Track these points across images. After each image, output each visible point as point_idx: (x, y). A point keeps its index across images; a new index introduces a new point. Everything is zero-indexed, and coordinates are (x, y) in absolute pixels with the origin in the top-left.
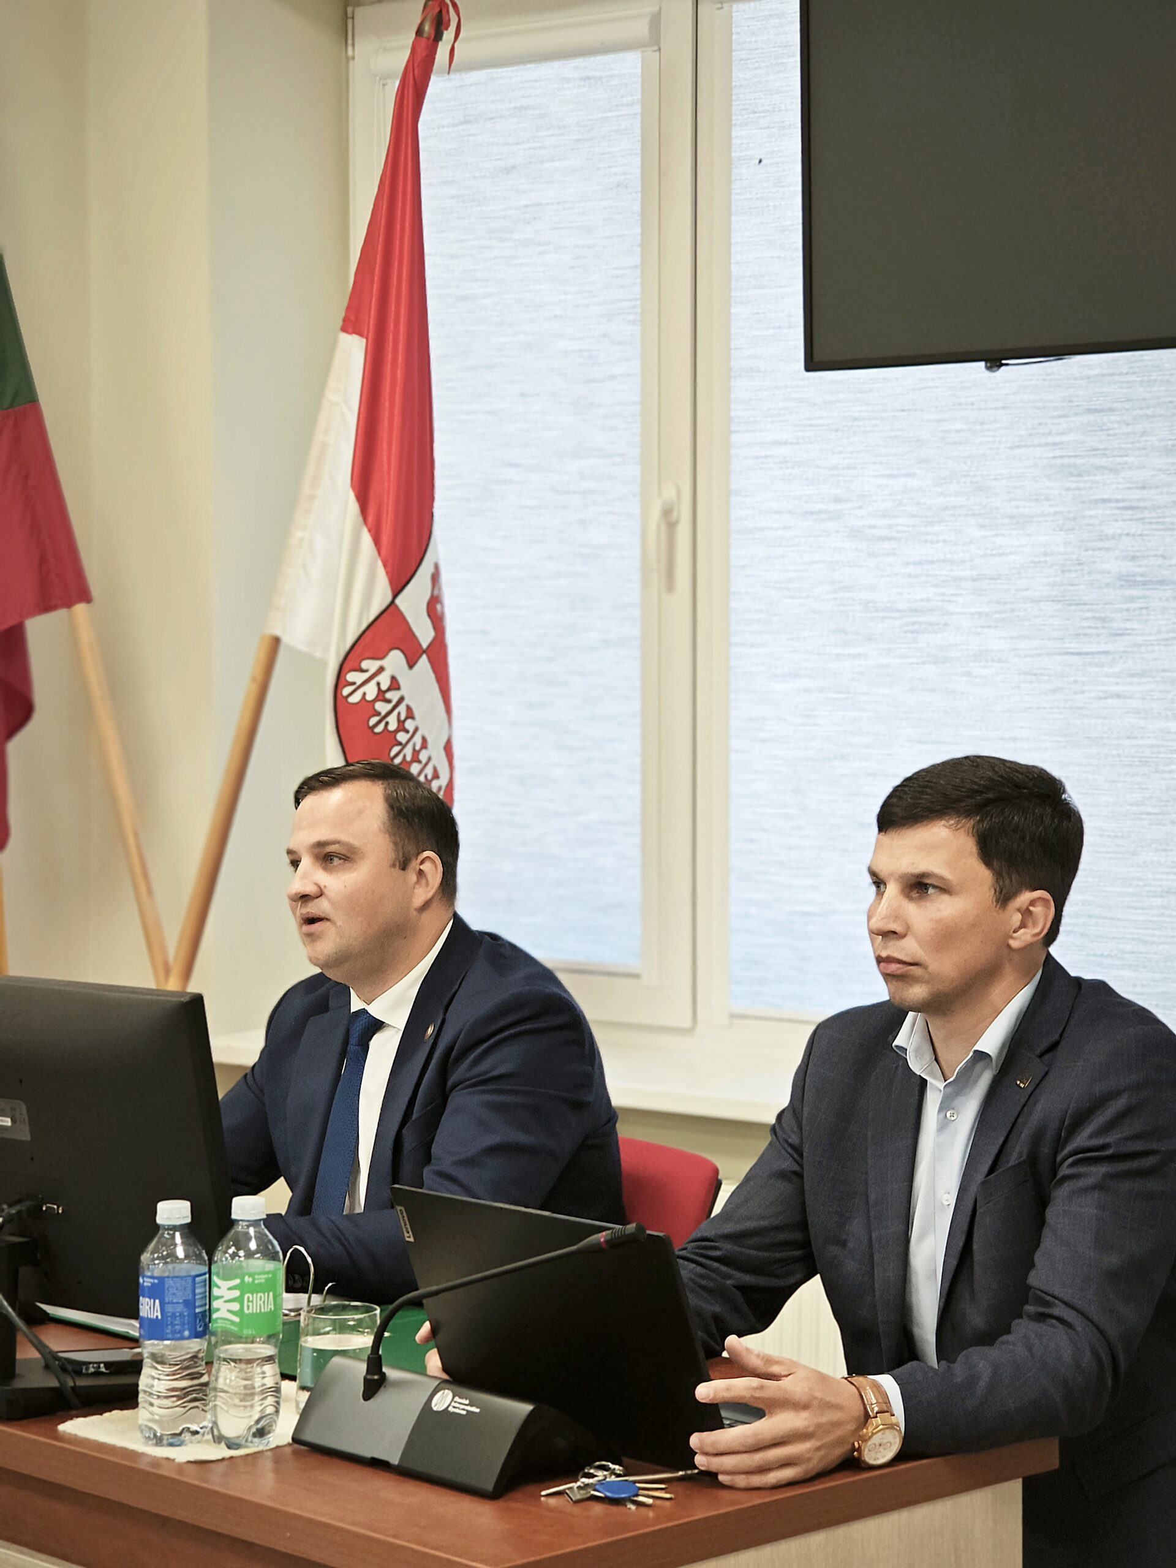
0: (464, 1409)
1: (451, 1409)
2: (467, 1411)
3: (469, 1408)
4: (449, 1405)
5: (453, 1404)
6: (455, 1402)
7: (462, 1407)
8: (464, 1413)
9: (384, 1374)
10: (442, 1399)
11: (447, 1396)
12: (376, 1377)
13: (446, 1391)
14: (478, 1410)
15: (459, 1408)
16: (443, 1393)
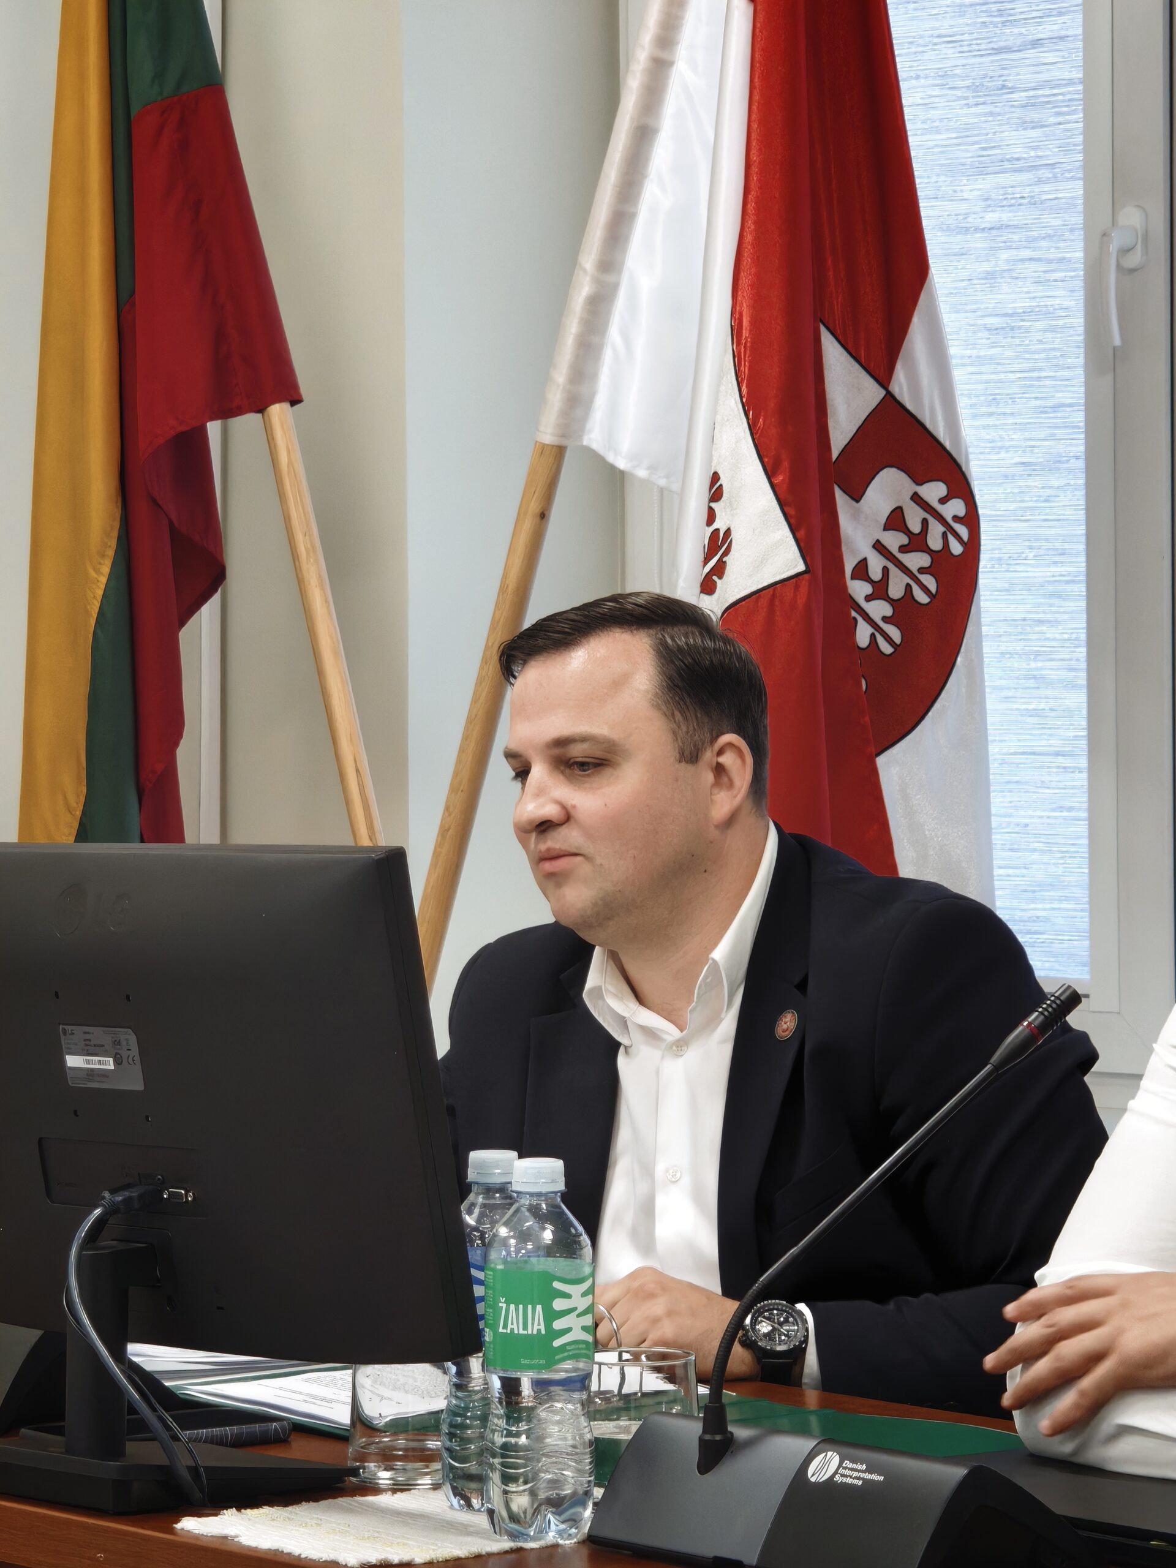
0: (859, 1478)
1: (838, 1478)
2: (863, 1479)
3: (867, 1476)
4: (836, 1473)
5: (841, 1471)
6: (845, 1468)
7: (856, 1474)
8: (860, 1483)
9: (732, 1433)
10: (825, 1464)
11: (831, 1460)
12: (718, 1438)
13: (830, 1454)
14: (882, 1478)
15: (851, 1477)
16: (826, 1455)
